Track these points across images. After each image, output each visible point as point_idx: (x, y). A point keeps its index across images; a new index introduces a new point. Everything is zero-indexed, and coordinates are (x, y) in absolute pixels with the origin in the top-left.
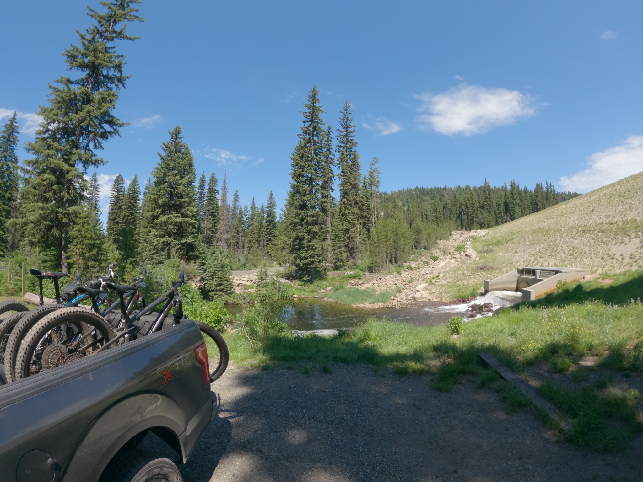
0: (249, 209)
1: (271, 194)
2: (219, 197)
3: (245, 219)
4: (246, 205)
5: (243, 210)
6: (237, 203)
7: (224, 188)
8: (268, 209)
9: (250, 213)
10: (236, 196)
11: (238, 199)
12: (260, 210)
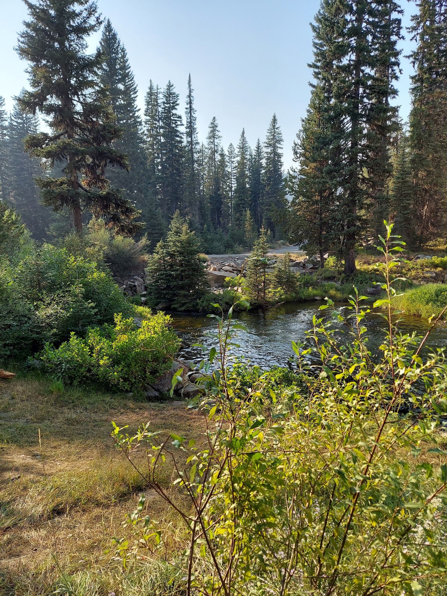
0: (237, 151)
1: (275, 120)
2: (182, 129)
3: (230, 170)
4: (231, 145)
5: (226, 153)
6: (216, 141)
7: (191, 110)
8: (269, 150)
9: (239, 159)
10: (214, 127)
11: (217, 133)
12: (254, 153)
